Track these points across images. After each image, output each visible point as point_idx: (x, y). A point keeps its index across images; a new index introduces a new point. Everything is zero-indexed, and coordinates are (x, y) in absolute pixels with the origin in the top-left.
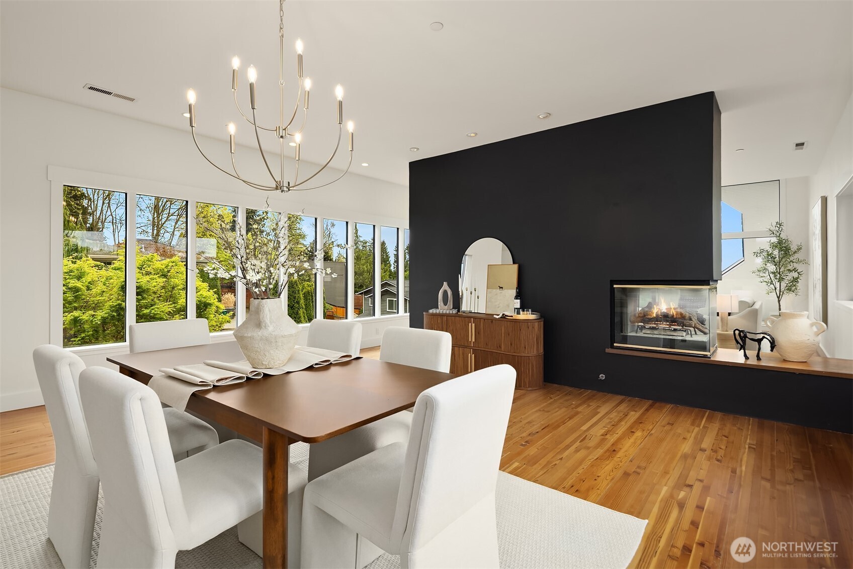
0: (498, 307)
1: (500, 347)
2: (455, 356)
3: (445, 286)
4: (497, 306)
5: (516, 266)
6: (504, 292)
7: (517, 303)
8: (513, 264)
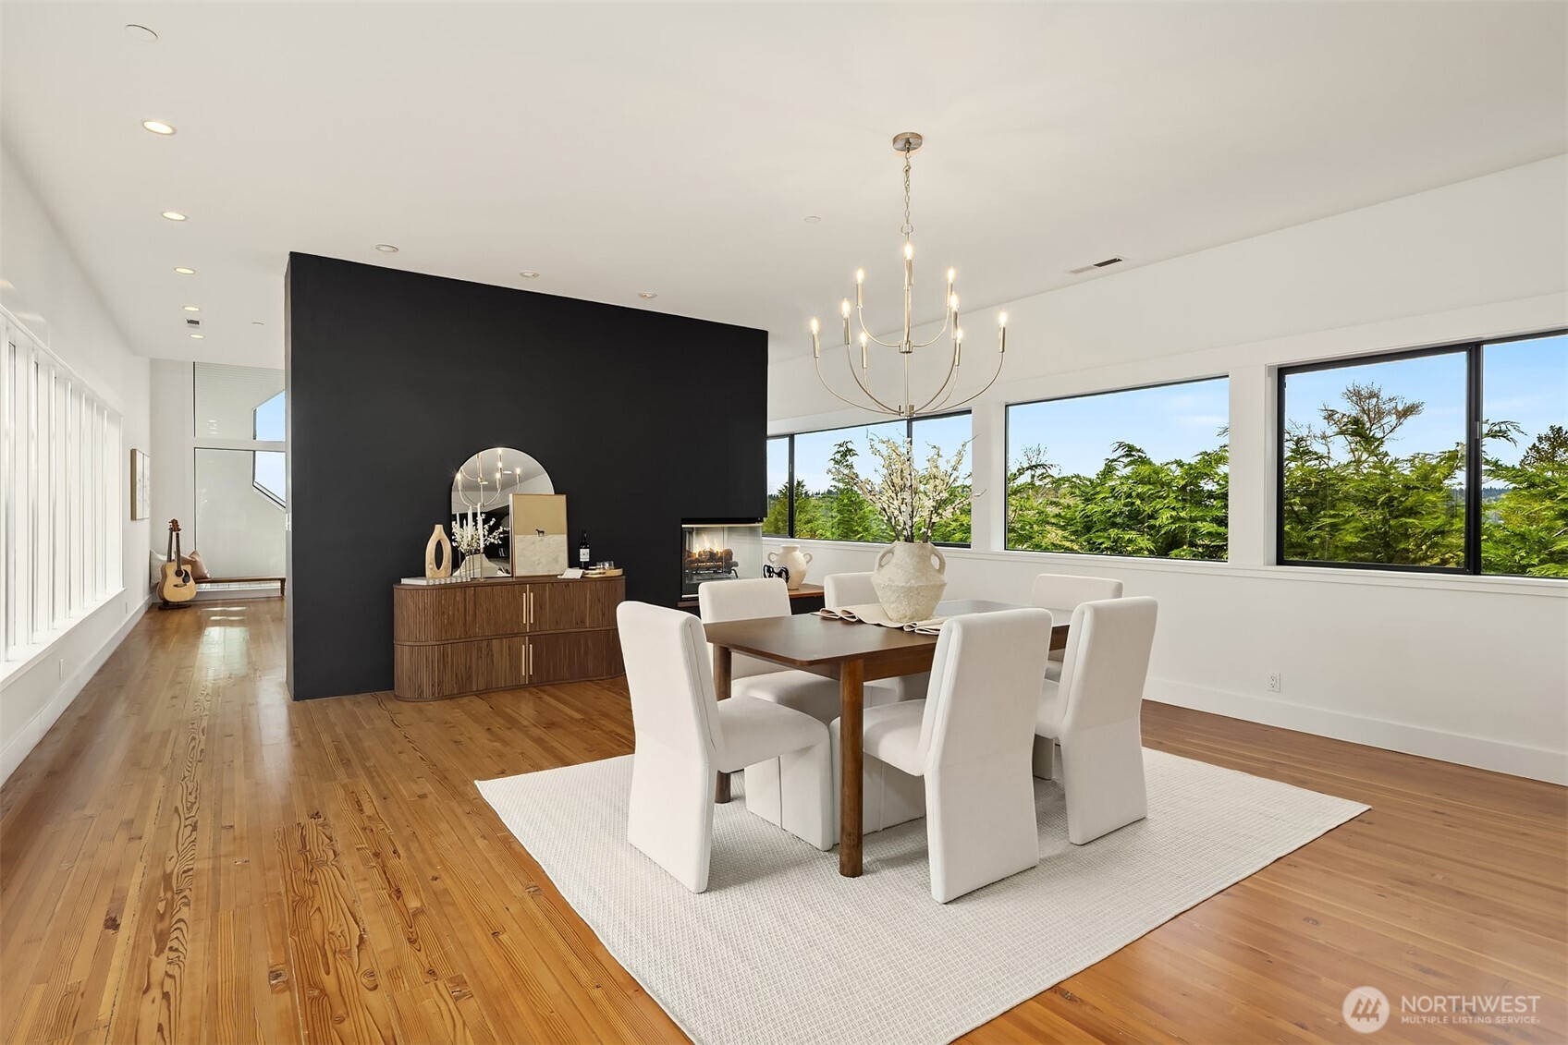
0: (539, 564)
1: (583, 622)
2: (492, 655)
3: (439, 528)
4: (537, 562)
5: (563, 498)
6: (547, 538)
7: (584, 555)
8: (556, 493)
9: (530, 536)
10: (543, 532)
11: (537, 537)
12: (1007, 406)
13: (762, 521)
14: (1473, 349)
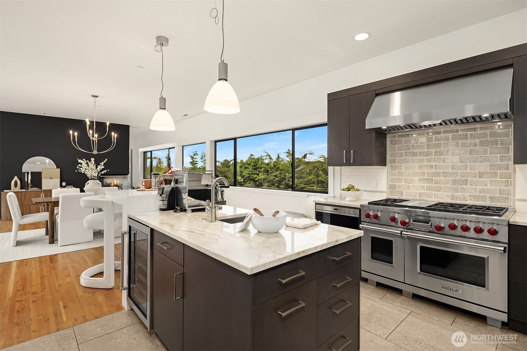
3: (16, 178)
4: (49, 186)
5: (59, 169)
6: (53, 180)
7: (64, 184)
8: (57, 168)
9: (47, 179)
10: (52, 178)
11: (50, 180)
12: (183, 147)
13: (128, 175)
14: (235, 139)
